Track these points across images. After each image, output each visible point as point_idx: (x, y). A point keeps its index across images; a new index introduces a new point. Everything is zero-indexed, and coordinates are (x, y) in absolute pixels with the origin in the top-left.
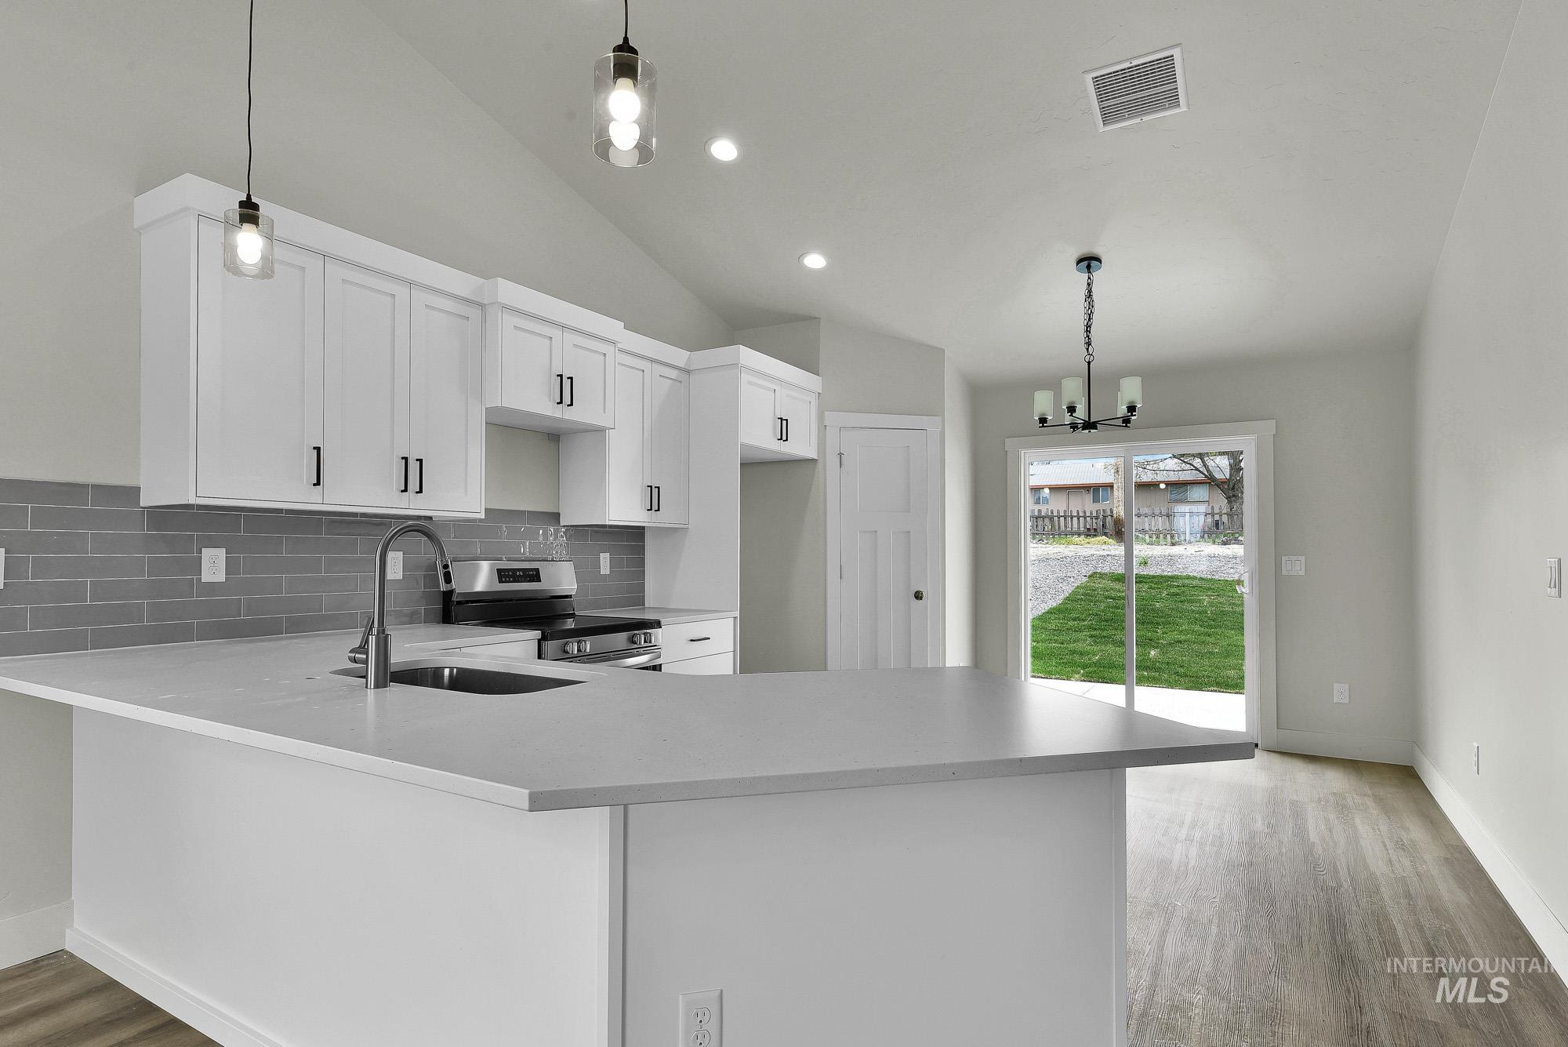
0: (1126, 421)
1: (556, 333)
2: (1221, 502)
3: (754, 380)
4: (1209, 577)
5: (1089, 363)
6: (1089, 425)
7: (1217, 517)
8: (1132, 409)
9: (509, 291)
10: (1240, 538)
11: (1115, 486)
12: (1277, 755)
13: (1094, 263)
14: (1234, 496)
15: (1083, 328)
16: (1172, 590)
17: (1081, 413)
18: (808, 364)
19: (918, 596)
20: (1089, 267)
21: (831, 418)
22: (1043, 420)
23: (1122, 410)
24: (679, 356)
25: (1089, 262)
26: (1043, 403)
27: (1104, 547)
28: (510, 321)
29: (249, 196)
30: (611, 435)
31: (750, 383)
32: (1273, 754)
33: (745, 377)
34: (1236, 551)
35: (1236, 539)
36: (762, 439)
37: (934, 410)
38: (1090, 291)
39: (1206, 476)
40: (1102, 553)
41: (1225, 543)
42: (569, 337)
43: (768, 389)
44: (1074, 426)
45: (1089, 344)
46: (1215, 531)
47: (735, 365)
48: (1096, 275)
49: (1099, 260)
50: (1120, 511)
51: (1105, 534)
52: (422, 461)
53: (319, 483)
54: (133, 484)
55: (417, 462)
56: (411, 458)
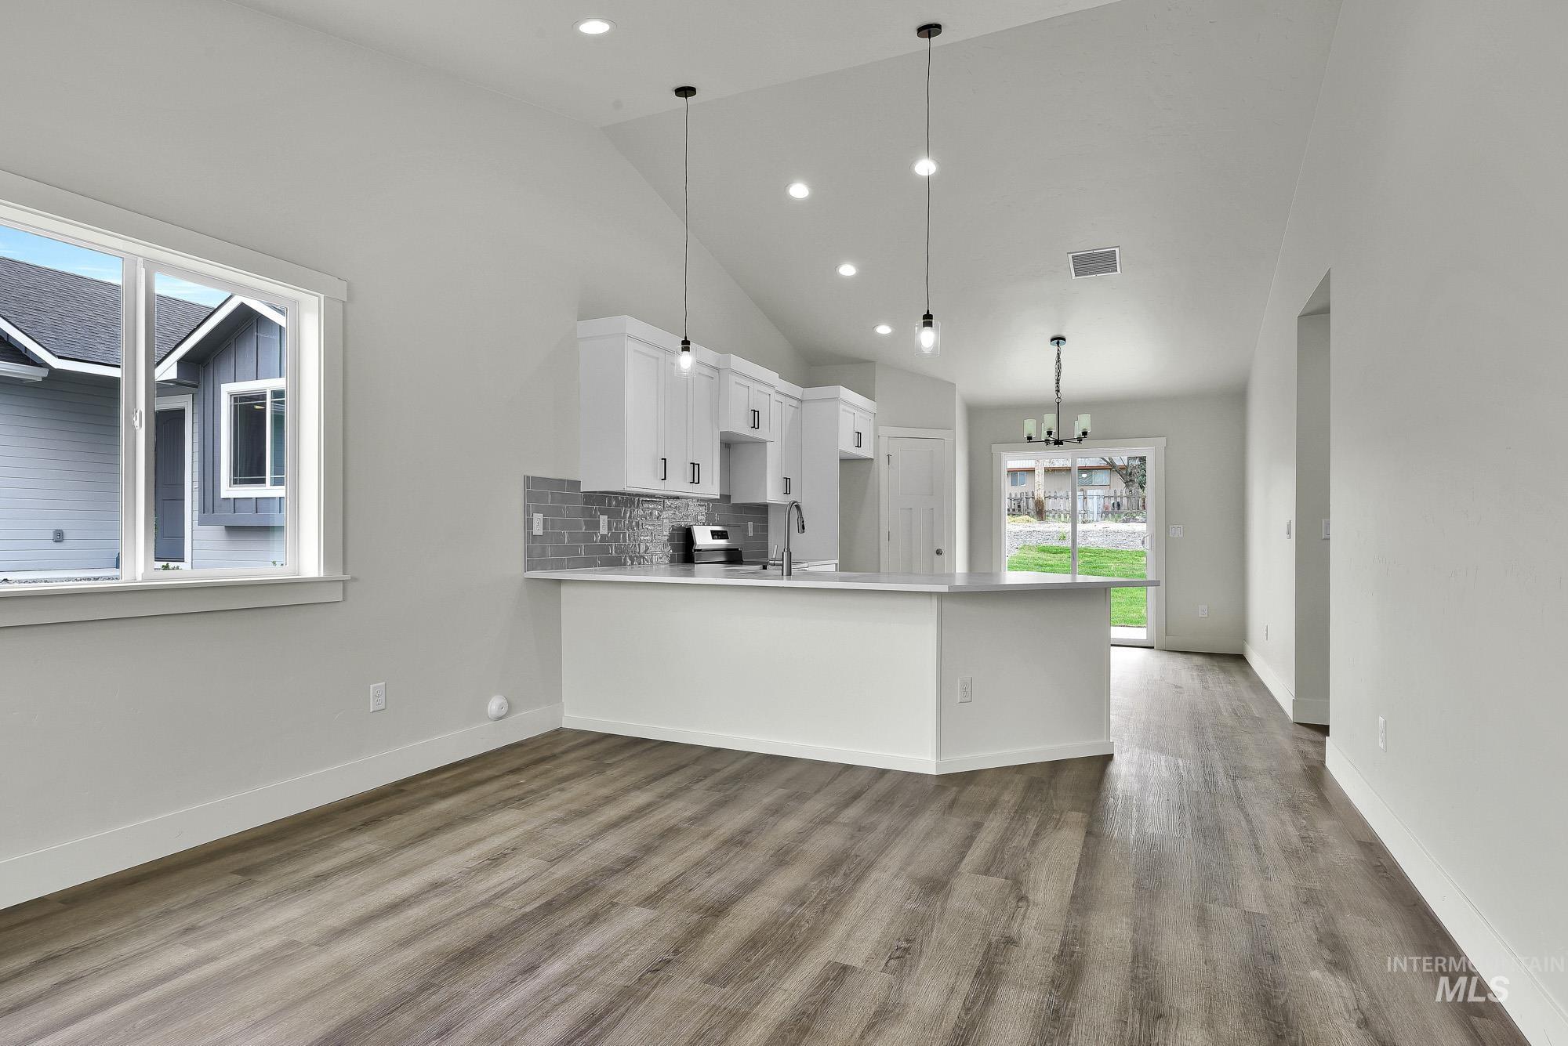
0: (1080, 440)
1: (749, 383)
2: (1119, 486)
3: (847, 409)
4: (1114, 548)
5: (1058, 403)
6: (1058, 442)
7: (1119, 500)
8: (1085, 433)
9: (737, 362)
10: (1137, 517)
11: (1036, 472)
12: (1179, 655)
13: (1061, 341)
14: (1131, 481)
15: (1055, 381)
16: (1087, 559)
17: (1054, 436)
18: (868, 394)
19: (939, 552)
20: (1058, 343)
21: (882, 430)
22: (1029, 438)
23: (1078, 433)
24: (797, 391)
25: (1058, 340)
26: (1030, 427)
27: (1028, 524)
28: (733, 378)
29: (686, 337)
30: (769, 445)
31: (844, 410)
32: (1176, 654)
33: (842, 407)
34: (1135, 527)
35: (1134, 518)
36: (847, 446)
37: (950, 428)
38: (1059, 358)
39: (1108, 463)
40: (1029, 529)
41: (1125, 521)
42: (758, 386)
43: (850, 413)
44: (1047, 441)
45: (1058, 391)
46: (1114, 510)
47: (836, 399)
48: (1062, 347)
49: (1064, 339)
50: (1040, 494)
51: (1028, 514)
52: (699, 465)
53: (665, 479)
54: (578, 480)
55: (696, 466)
56: (694, 464)
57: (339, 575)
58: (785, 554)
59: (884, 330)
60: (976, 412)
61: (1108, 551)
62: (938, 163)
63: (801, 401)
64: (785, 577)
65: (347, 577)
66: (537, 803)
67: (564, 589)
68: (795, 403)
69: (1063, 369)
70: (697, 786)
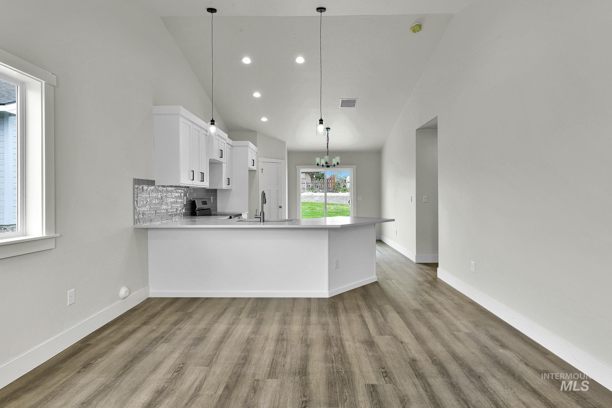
1: (219, 138)
3: (250, 150)
5: (328, 152)
6: (328, 167)
8: (338, 164)
15: (327, 144)
16: (308, 206)
18: (256, 145)
19: (280, 207)
20: (328, 130)
21: (260, 160)
22: (318, 164)
23: (334, 163)
24: (231, 142)
26: (317, 160)
29: (213, 119)
33: (248, 149)
36: (250, 165)
37: (284, 159)
38: (328, 136)
42: (223, 140)
43: (251, 152)
44: (323, 166)
45: (328, 148)
47: (247, 146)
48: (329, 132)
49: (330, 129)
52: (203, 173)
53: (193, 180)
54: (154, 180)
55: (203, 174)
56: (202, 173)
57: (53, 235)
58: (262, 213)
59: (264, 119)
60: (291, 153)
61: (315, 203)
62: (305, 58)
63: (232, 146)
64: (262, 223)
65: (58, 235)
66: (173, 338)
67: (149, 232)
68: (230, 147)
69: (329, 140)
70: (241, 317)
